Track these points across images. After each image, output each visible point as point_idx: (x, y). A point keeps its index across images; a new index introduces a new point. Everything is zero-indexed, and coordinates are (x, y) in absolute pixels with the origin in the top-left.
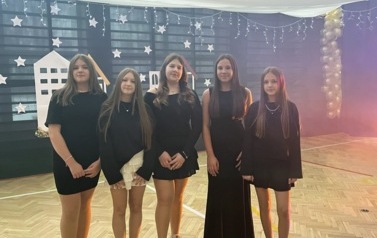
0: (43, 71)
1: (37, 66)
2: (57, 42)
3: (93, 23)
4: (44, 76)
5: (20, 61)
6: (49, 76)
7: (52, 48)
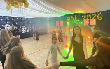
0: (6, 27)
1: (5, 26)
2: (8, 23)
3: (13, 19)
4: (6, 28)
5: (3, 26)
6: (7, 28)
7: (7, 23)
